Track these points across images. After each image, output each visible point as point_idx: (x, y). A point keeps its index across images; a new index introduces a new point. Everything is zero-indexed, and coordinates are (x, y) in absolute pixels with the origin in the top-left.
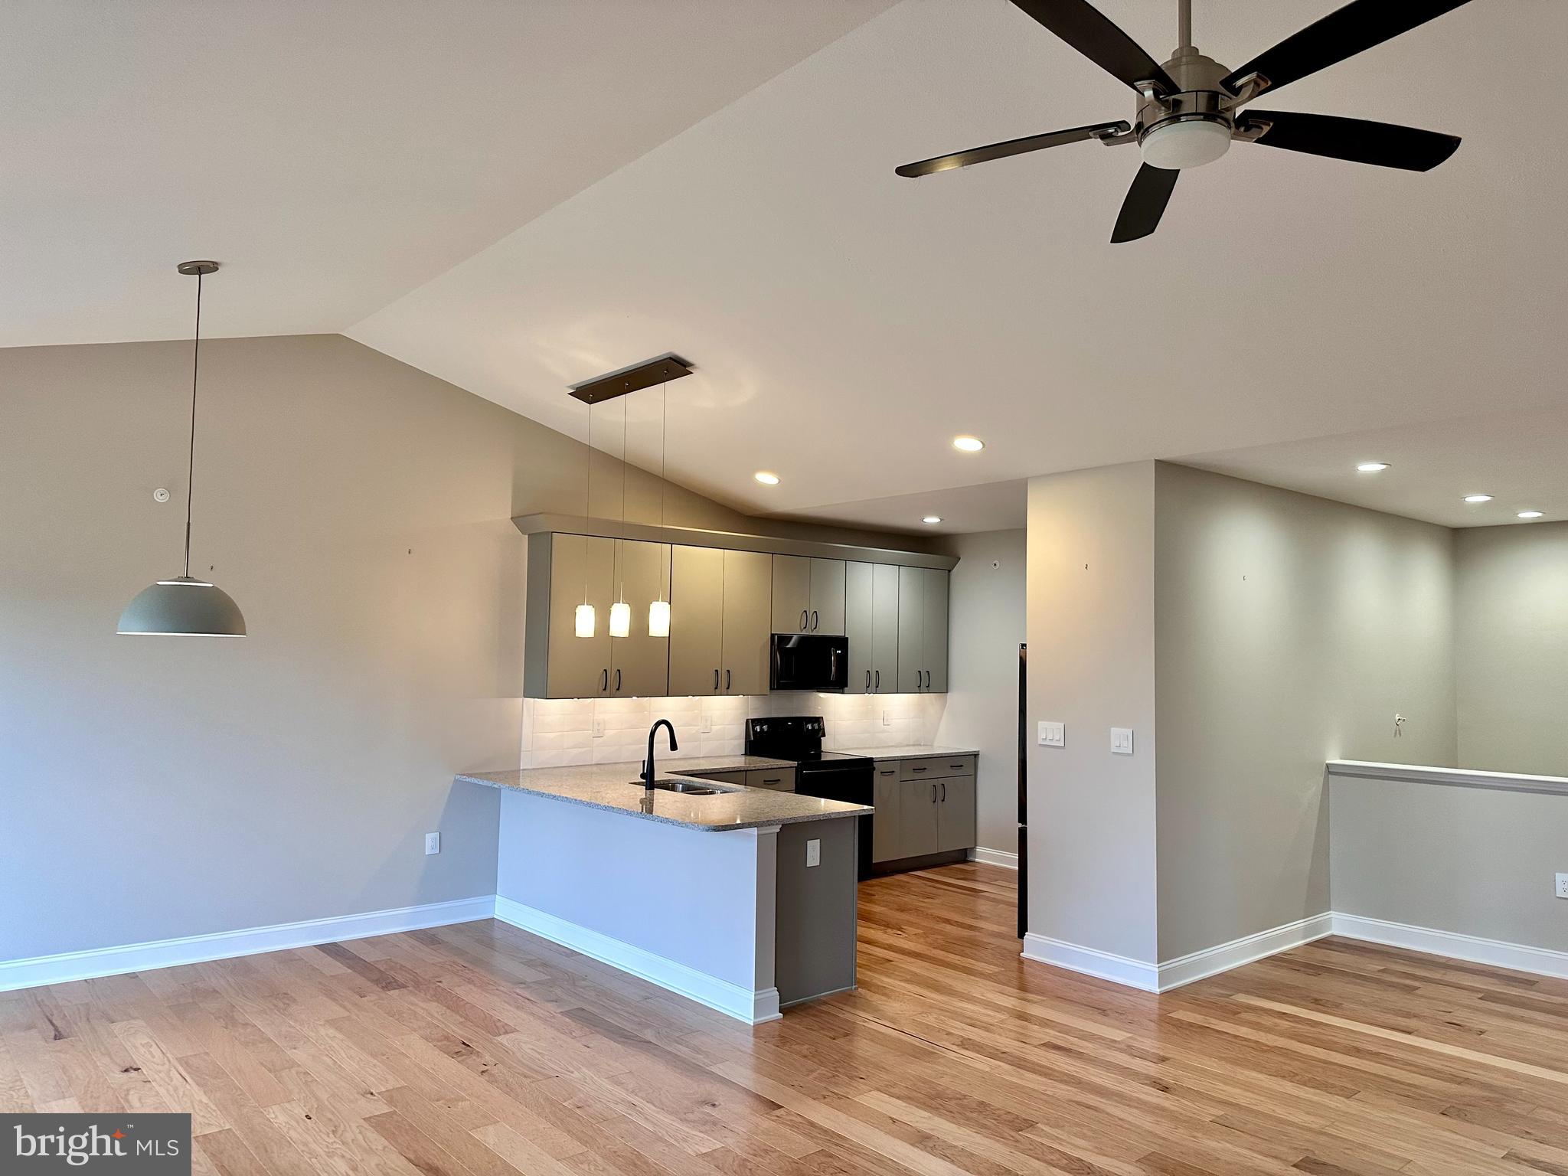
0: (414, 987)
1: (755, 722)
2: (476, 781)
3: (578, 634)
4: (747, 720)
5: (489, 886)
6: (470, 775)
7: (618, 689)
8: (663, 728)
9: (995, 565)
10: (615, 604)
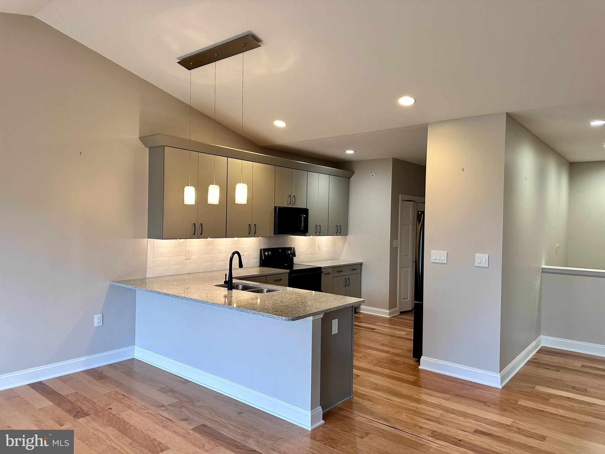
0: (95, 414)
1: (265, 250)
2: (123, 286)
3: (185, 203)
4: (261, 250)
5: (133, 343)
6: (120, 282)
7: (201, 234)
8: (236, 255)
9: (373, 175)
10: (210, 185)
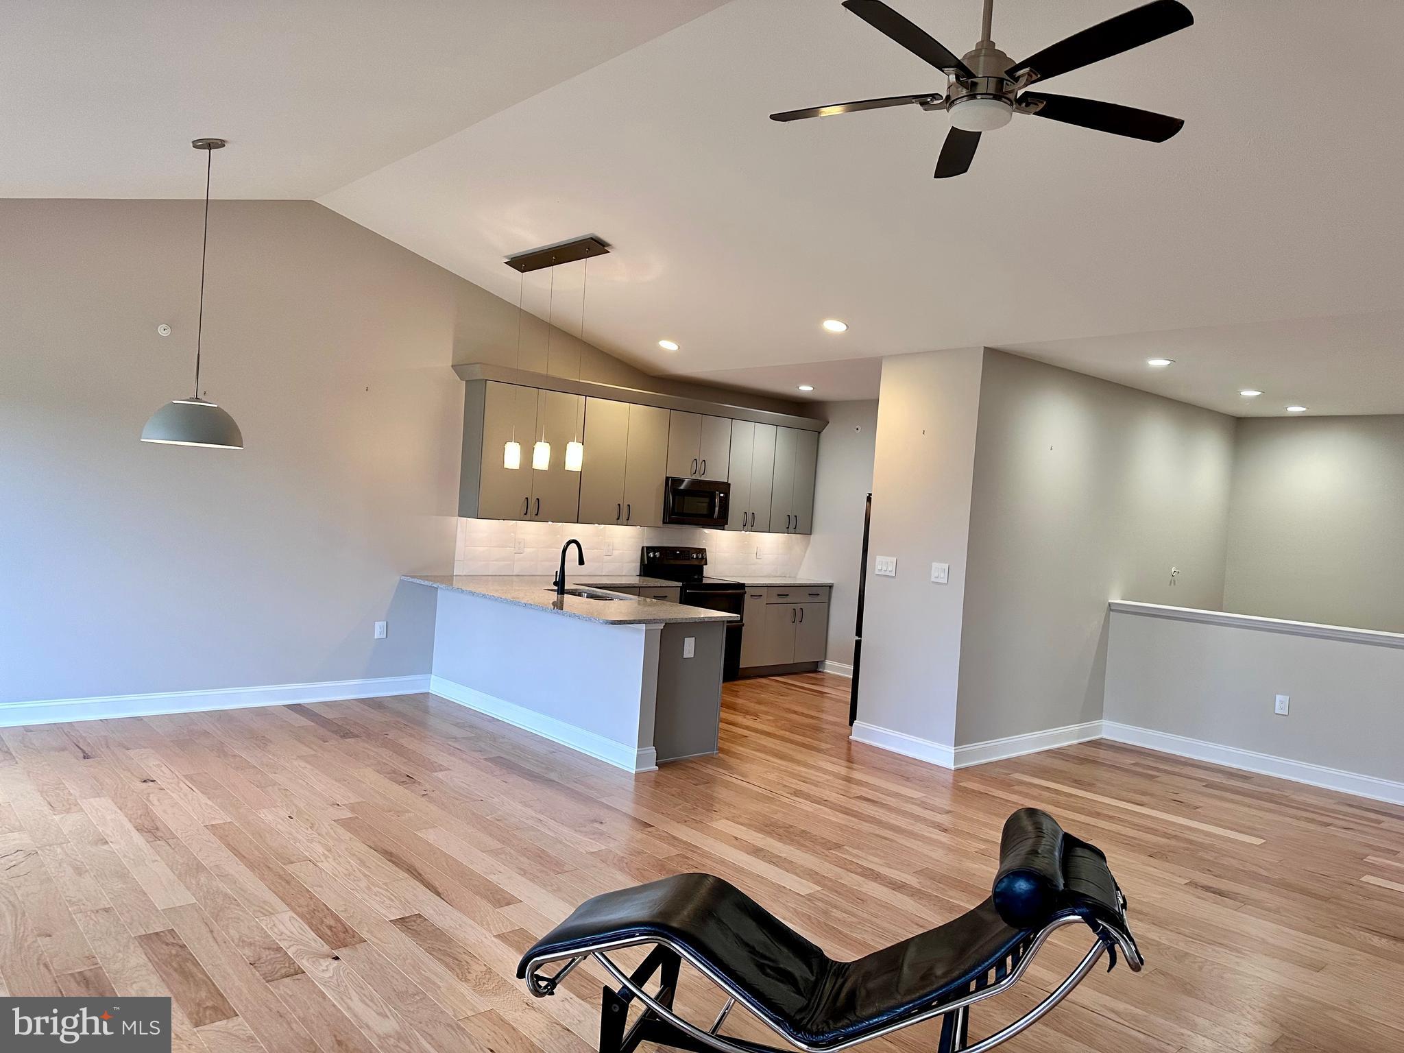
0: (366, 737)
1: (649, 549)
2: (418, 582)
3: (507, 466)
4: (643, 548)
5: (425, 667)
6: (413, 577)
7: (537, 515)
9: (857, 429)
10: (538, 443)
